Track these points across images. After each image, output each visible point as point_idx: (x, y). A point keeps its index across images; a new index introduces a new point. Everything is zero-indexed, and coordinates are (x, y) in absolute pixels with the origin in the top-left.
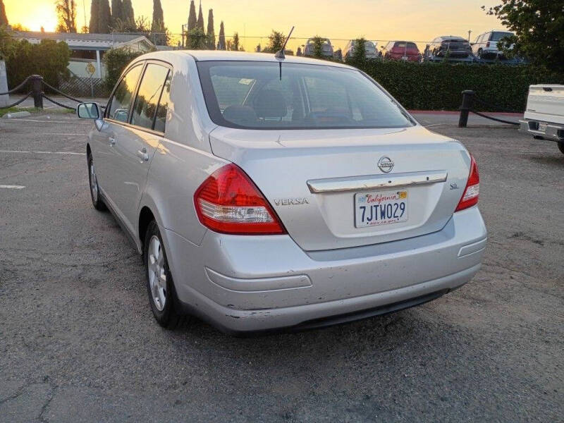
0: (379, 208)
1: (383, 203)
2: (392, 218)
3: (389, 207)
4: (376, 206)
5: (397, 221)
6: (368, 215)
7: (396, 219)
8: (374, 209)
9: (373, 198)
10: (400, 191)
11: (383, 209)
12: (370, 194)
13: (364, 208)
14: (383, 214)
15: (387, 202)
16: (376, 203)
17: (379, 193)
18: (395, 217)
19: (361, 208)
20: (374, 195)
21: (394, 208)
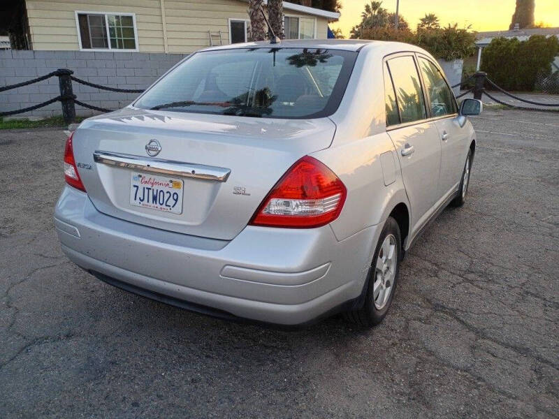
0: (151, 192)
1: (155, 187)
2: (164, 206)
3: (162, 193)
4: (149, 189)
5: (169, 210)
6: (140, 195)
7: (169, 208)
8: (146, 191)
9: (147, 179)
10: (173, 180)
11: (155, 193)
12: (143, 175)
13: (137, 187)
14: (155, 198)
15: (160, 188)
16: (149, 186)
17: (153, 177)
18: (166, 205)
19: (135, 186)
20: (148, 177)
21: (167, 196)
